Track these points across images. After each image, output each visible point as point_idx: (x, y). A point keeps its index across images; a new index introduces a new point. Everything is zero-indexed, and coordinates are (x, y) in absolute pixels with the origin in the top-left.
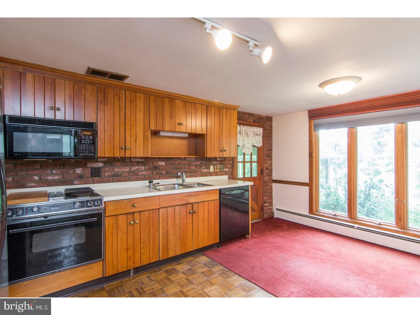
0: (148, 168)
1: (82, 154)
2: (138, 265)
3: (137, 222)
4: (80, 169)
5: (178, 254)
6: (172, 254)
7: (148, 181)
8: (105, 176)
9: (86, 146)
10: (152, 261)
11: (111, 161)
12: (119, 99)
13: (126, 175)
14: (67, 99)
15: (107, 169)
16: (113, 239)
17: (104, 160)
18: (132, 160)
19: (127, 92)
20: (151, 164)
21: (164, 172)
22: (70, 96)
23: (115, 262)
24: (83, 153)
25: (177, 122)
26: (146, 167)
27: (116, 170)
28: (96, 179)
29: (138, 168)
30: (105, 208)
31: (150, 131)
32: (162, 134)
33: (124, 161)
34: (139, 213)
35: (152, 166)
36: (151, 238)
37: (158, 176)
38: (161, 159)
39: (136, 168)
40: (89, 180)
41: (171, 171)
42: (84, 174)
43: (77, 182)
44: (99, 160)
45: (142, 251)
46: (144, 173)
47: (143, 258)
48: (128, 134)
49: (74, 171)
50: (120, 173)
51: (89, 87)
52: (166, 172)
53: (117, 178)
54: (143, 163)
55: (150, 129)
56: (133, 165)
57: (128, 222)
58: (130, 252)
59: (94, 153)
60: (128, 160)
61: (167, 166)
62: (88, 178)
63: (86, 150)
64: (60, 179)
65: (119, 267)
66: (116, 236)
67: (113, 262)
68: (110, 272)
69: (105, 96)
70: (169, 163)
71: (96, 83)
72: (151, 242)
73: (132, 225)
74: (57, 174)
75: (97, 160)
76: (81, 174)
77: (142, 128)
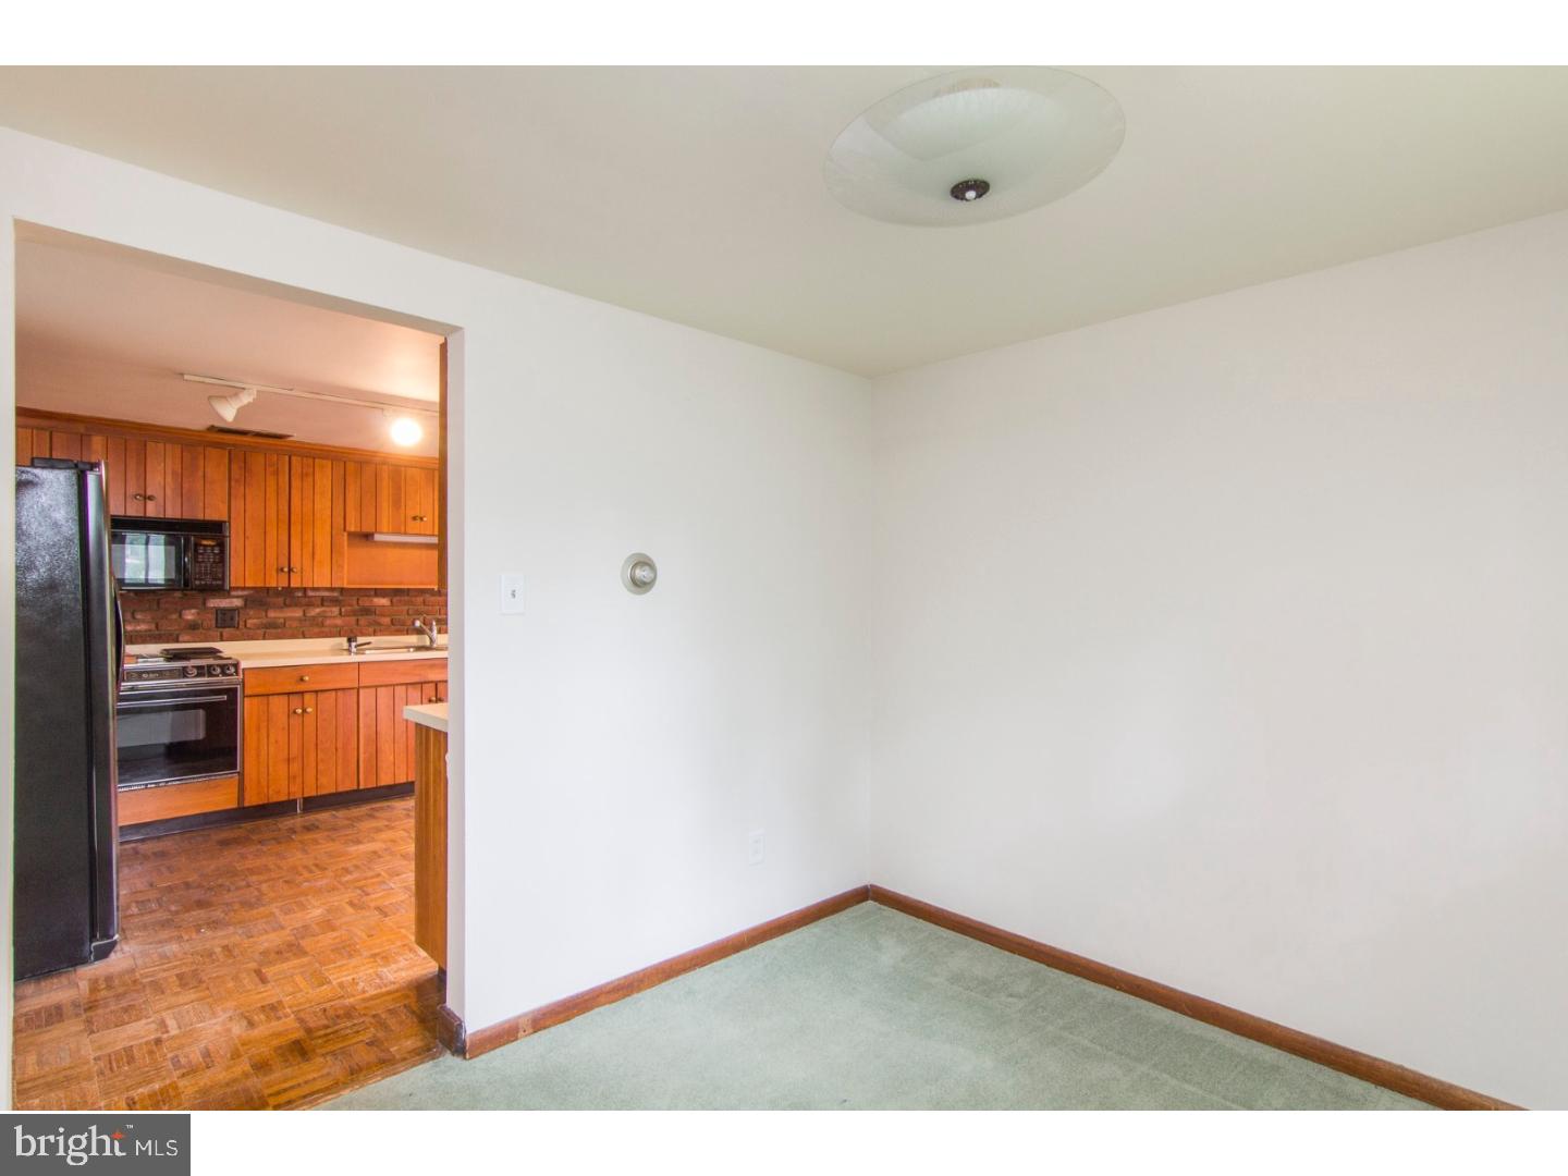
0: (346, 611)
1: (197, 582)
2: (311, 792)
3: (309, 710)
4: (193, 611)
5: (402, 781)
6: (386, 780)
7: (345, 639)
8: (248, 626)
9: (206, 567)
10: (340, 789)
11: (260, 598)
12: (277, 473)
13: (295, 624)
14: (169, 479)
15: (251, 613)
16: (259, 740)
17: (245, 593)
18: (310, 593)
19: (294, 458)
20: (355, 602)
21: (387, 620)
22: (174, 473)
23: (264, 783)
24: (201, 580)
25: (411, 514)
26: (343, 610)
27: (272, 614)
28: (226, 631)
29: (324, 611)
30: (243, 680)
31: (346, 534)
32: (378, 537)
33: (289, 596)
34: (314, 695)
35: (356, 607)
36: (340, 745)
37: (371, 630)
38: (378, 593)
39: (318, 610)
40: (211, 633)
41: (403, 617)
42: (200, 622)
43: (186, 638)
44: (233, 593)
45: (320, 767)
46: (339, 622)
47: (323, 780)
48: (295, 543)
49: (180, 616)
50: (282, 620)
51: (213, 452)
52: (392, 620)
53: (273, 631)
54: (335, 602)
55: (347, 528)
56: (310, 605)
57: (291, 711)
58: (295, 767)
59: (223, 579)
60: (300, 594)
61: (395, 608)
62: (209, 629)
63: (206, 574)
64: (150, 630)
65: (271, 792)
66: (265, 735)
67: (259, 782)
68: (252, 799)
69: (246, 468)
70: (400, 601)
71: (229, 445)
72: (340, 751)
73: (298, 715)
74: (143, 621)
75: (229, 592)
76: (194, 621)
77: (329, 529)
